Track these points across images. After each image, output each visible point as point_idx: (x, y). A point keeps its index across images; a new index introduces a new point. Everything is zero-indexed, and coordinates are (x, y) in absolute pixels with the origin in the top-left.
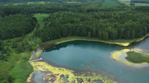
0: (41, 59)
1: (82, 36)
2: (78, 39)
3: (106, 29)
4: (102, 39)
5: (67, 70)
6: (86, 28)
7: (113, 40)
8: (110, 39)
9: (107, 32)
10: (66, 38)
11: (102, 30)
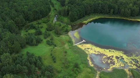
0: (84, 41)
1: (103, 13)
2: (101, 17)
3: (128, 6)
4: (123, 16)
5: (117, 52)
6: (108, 6)
7: (134, 16)
8: (131, 16)
9: (130, 10)
10: (89, 16)
11: (124, 7)
